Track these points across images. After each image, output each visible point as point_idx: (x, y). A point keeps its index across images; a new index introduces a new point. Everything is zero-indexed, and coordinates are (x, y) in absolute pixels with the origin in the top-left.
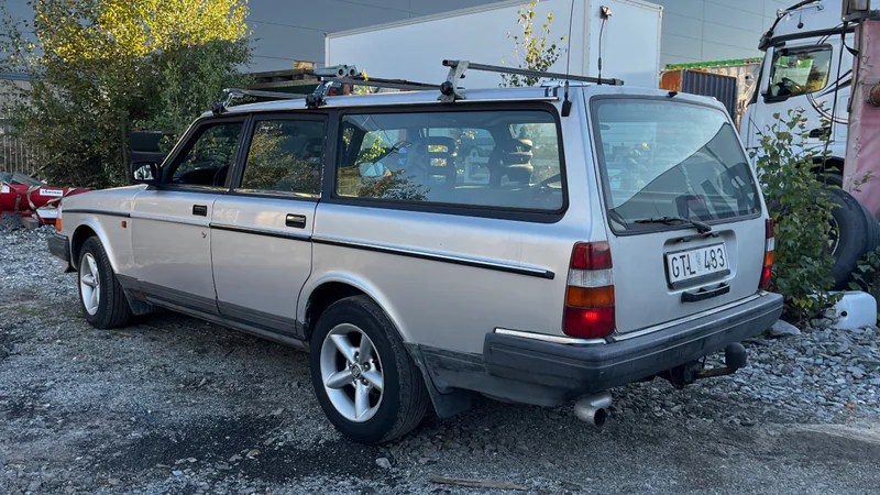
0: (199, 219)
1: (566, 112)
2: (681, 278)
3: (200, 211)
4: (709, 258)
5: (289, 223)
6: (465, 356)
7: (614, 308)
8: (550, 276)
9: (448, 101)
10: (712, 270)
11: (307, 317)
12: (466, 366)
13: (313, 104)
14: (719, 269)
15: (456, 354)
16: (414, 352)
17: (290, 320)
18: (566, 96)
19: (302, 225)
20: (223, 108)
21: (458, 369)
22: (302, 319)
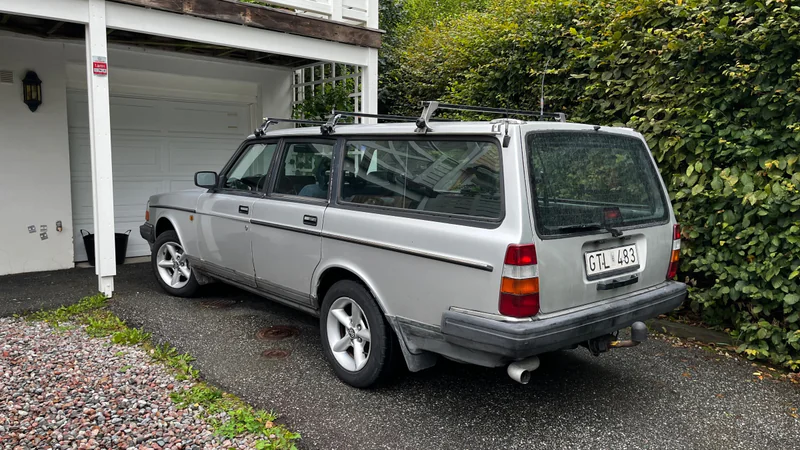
0: (243, 217)
1: (505, 145)
2: (597, 271)
3: (243, 210)
4: (622, 256)
5: (306, 222)
6: (429, 327)
7: (538, 294)
8: (489, 269)
9: (421, 133)
10: (624, 265)
11: (318, 292)
12: (430, 334)
13: (326, 132)
14: (631, 264)
15: (422, 325)
16: (393, 322)
17: (305, 295)
18: (506, 133)
19: (314, 223)
20: (262, 132)
21: (424, 336)
22: (314, 294)
